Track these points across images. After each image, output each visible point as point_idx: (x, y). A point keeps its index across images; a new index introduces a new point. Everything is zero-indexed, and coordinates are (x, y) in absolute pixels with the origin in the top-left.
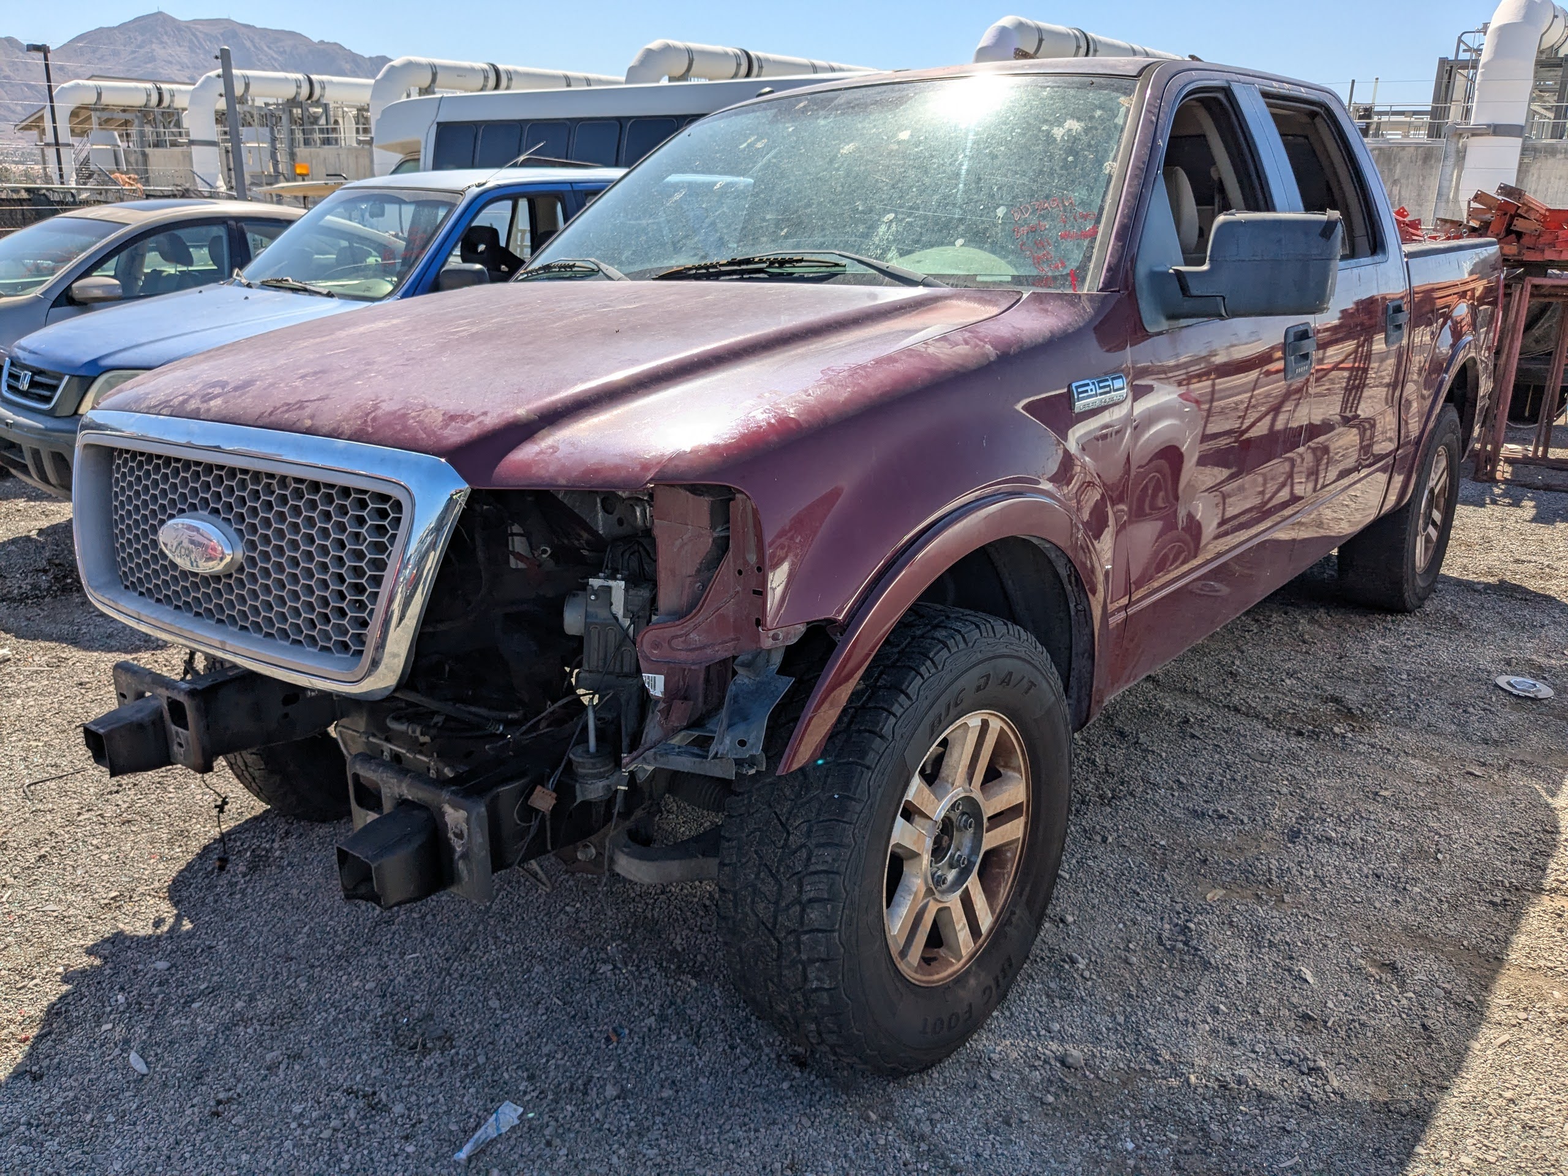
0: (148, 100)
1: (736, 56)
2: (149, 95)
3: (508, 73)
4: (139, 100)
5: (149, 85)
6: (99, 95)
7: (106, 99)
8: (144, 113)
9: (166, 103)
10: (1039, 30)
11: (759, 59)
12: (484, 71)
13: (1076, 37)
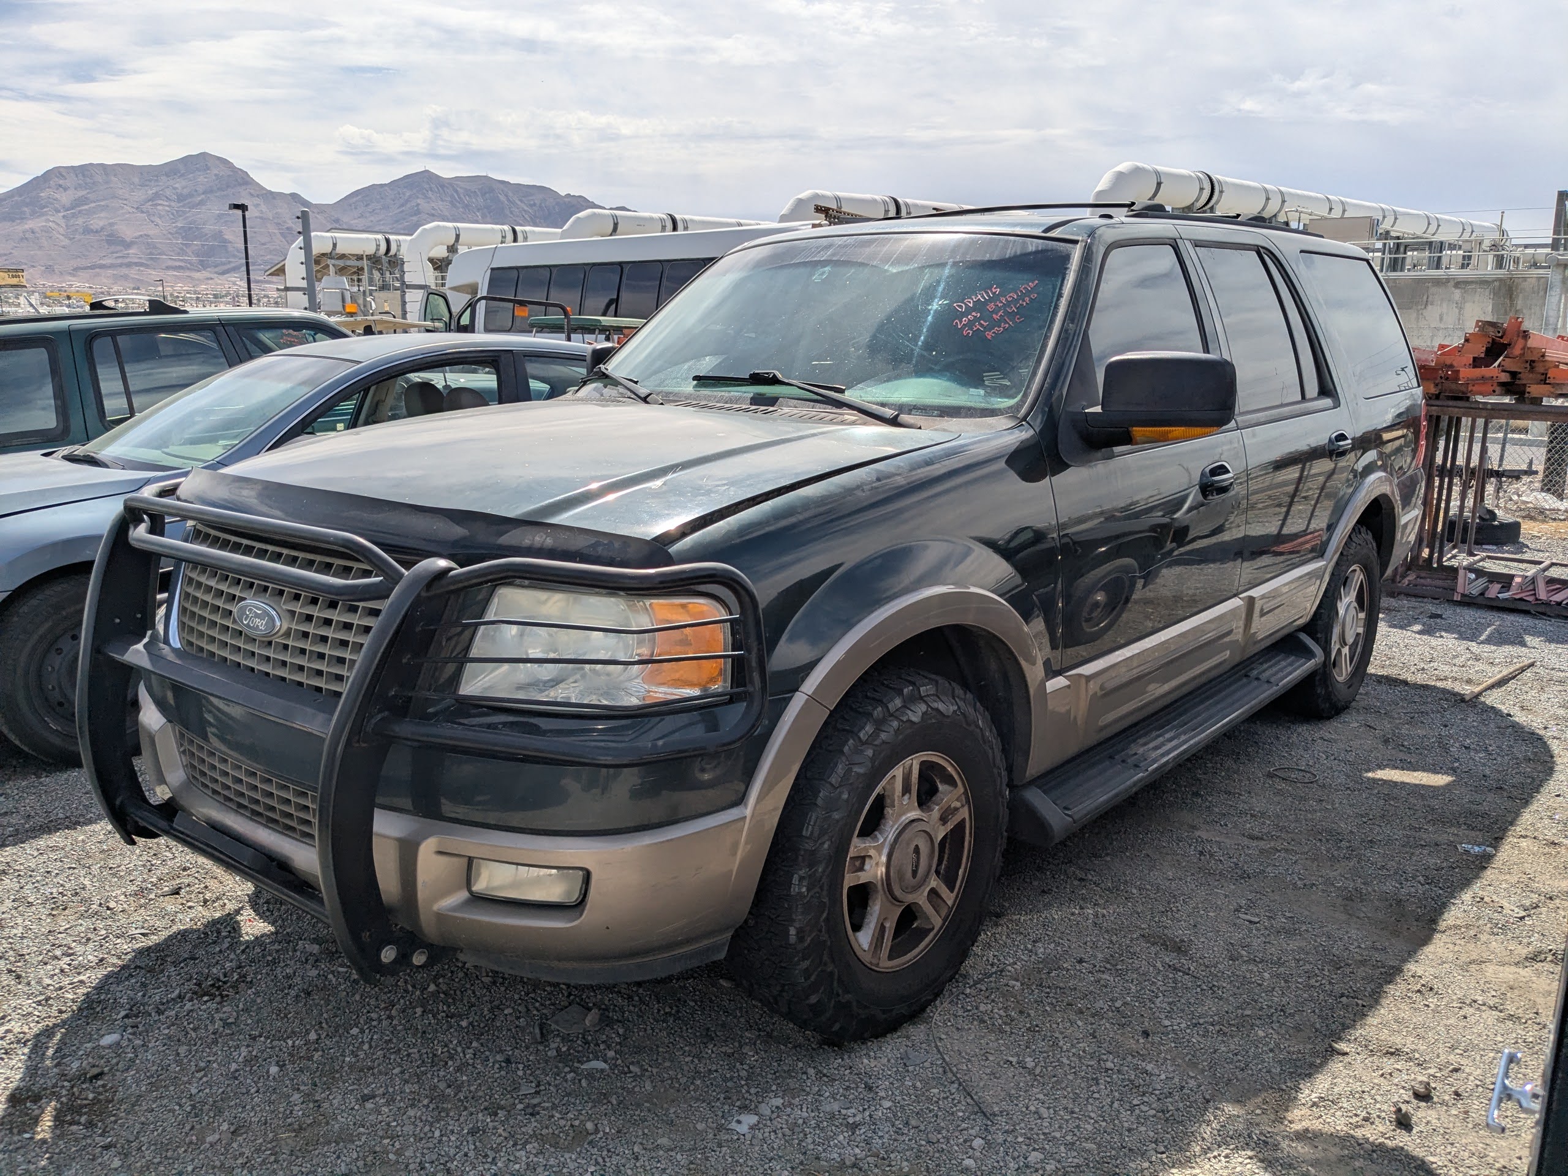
0: (378, 250)
1: (885, 203)
2: (378, 246)
3: (685, 221)
4: (370, 250)
5: (380, 237)
6: (335, 245)
7: (340, 250)
8: (374, 259)
9: (392, 252)
10: (1157, 173)
11: (907, 205)
12: (661, 220)
13: (1199, 179)
